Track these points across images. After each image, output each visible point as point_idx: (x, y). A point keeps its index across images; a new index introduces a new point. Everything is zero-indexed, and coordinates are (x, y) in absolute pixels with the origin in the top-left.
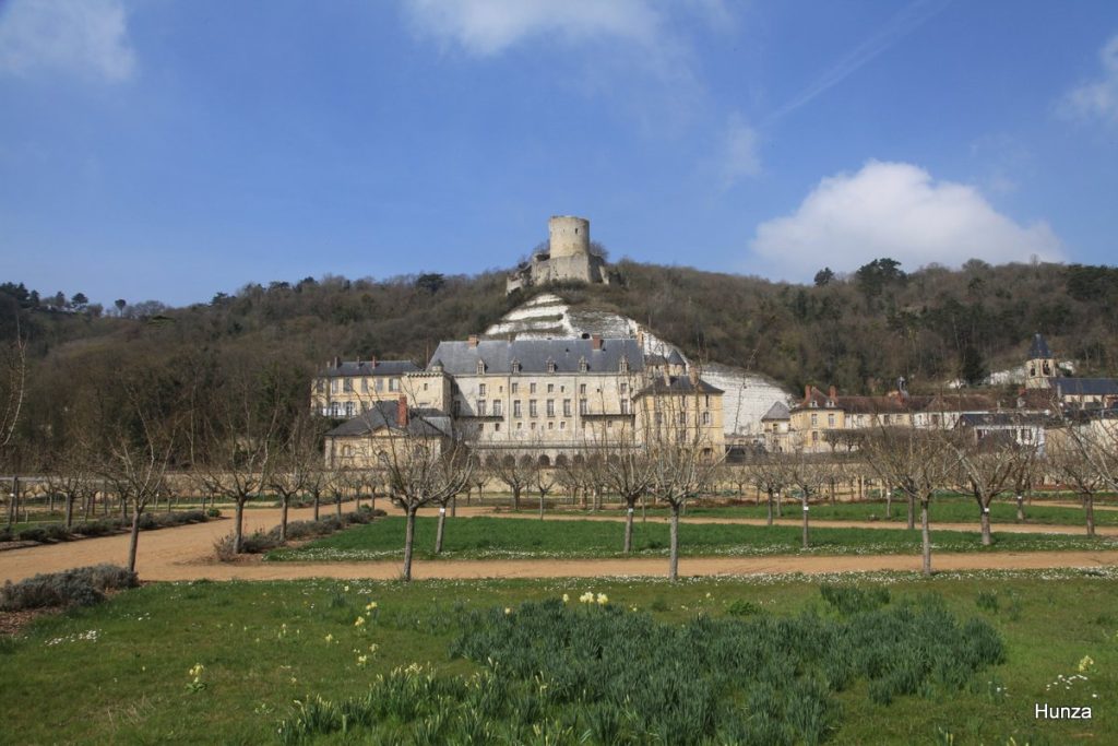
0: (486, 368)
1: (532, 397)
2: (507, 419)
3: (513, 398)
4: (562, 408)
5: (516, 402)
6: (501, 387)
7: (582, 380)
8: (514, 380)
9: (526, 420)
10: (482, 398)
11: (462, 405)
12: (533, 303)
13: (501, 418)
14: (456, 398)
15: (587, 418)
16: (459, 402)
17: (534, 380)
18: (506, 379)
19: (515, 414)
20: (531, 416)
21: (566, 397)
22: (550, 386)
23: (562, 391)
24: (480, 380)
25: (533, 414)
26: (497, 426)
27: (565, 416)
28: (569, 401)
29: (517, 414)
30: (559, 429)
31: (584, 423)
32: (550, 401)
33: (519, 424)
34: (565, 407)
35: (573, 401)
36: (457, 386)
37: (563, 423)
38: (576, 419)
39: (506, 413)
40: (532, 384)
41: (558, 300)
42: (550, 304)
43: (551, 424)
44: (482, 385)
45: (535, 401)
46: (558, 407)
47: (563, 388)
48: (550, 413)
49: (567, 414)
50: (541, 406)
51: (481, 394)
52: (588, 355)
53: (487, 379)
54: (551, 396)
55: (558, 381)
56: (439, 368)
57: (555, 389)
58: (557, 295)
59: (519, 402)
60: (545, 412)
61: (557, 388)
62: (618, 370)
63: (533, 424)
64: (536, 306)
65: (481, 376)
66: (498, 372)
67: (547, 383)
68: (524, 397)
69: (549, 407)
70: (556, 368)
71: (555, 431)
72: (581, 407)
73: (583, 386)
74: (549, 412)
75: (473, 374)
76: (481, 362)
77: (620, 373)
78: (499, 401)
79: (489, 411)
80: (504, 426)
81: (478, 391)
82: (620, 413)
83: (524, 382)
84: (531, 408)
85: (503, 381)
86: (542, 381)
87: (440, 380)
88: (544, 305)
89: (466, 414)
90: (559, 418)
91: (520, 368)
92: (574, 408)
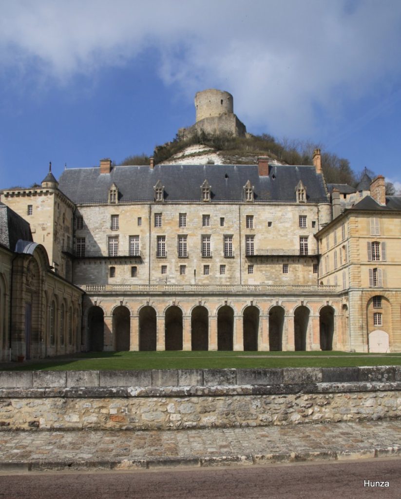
0: (120, 196)
1: (181, 232)
2: (146, 260)
3: (156, 233)
4: (222, 247)
5: (159, 238)
6: (139, 219)
7: (248, 210)
8: (157, 208)
9: (172, 263)
10: (114, 233)
11: (87, 243)
12: (180, 155)
13: (138, 259)
14: (80, 234)
15: (254, 259)
16: (84, 240)
17: (183, 209)
18: (147, 207)
19: (158, 254)
20: (180, 257)
21: (229, 233)
22: (206, 218)
23: (222, 224)
24: (112, 210)
25: (182, 254)
26: (134, 271)
27: (226, 257)
28: (231, 237)
29: (160, 255)
30: (218, 275)
31: (250, 267)
32: (206, 237)
33: (164, 267)
34: (225, 245)
35: (236, 237)
36: (81, 218)
37: (222, 267)
38: (240, 261)
39: (146, 252)
40: (181, 215)
41: (207, 149)
42: (199, 154)
43: (206, 267)
44: (114, 216)
45: (185, 237)
46: (216, 245)
47: (222, 219)
48: (206, 254)
49: (228, 255)
50: (193, 244)
51: (112, 228)
52: (255, 182)
53: (121, 208)
54: (206, 230)
55: (216, 211)
56: (50, 184)
57: (211, 221)
58: (206, 145)
59: (163, 238)
60: (199, 250)
61: (215, 220)
62: (295, 200)
63: (183, 268)
64: (183, 157)
65: (113, 204)
66: (135, 199)
67: (201, 214)
68: (170, 231)
69: (203, 245)
70: (212, 196)
71: (211, 277)
72: (247, 245)
73: (250, 218)
74: (203, 252)
75: (103, 203)
76: (114, 188)
77: (298, 202)
78: (137, 237)
79: (123, 250)
80: (142, 270)
81: (108, 225)
82: (297, 253)
83: (171, 212)
84: (180, 245)
85: (142, 211)
86: (194, 211)
87: (50, 199)
88: (193, 155)
89: (91, 254)
90: (218, 260)
91: (166, 195)
92: (238, 246)
